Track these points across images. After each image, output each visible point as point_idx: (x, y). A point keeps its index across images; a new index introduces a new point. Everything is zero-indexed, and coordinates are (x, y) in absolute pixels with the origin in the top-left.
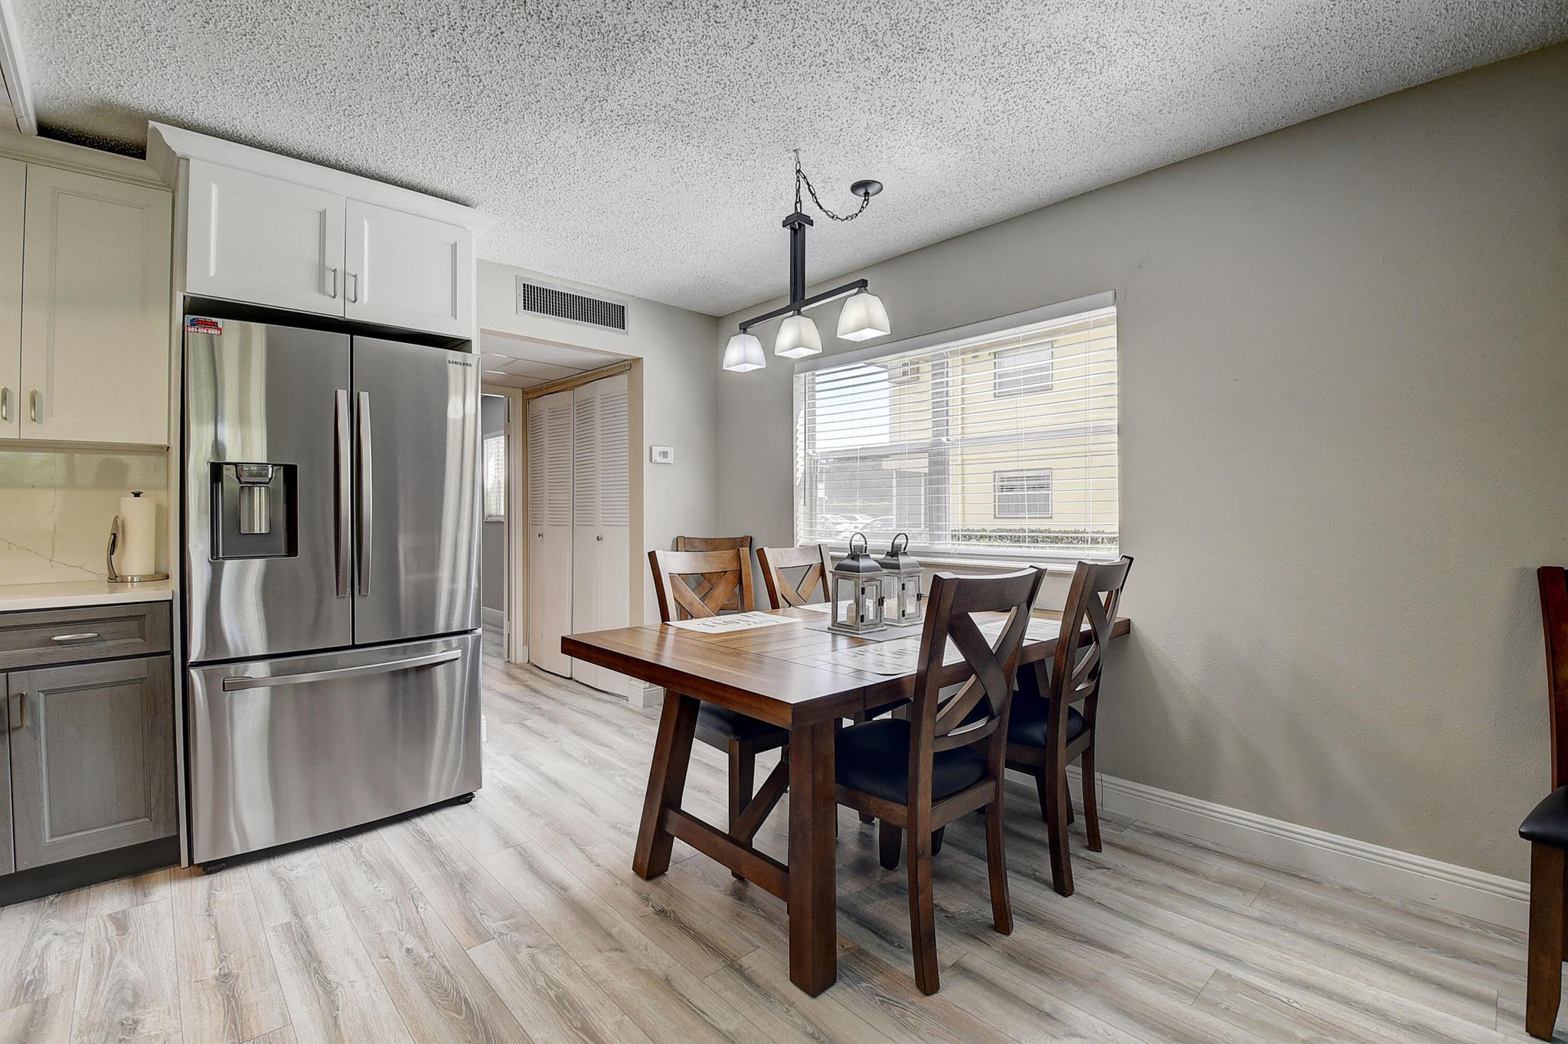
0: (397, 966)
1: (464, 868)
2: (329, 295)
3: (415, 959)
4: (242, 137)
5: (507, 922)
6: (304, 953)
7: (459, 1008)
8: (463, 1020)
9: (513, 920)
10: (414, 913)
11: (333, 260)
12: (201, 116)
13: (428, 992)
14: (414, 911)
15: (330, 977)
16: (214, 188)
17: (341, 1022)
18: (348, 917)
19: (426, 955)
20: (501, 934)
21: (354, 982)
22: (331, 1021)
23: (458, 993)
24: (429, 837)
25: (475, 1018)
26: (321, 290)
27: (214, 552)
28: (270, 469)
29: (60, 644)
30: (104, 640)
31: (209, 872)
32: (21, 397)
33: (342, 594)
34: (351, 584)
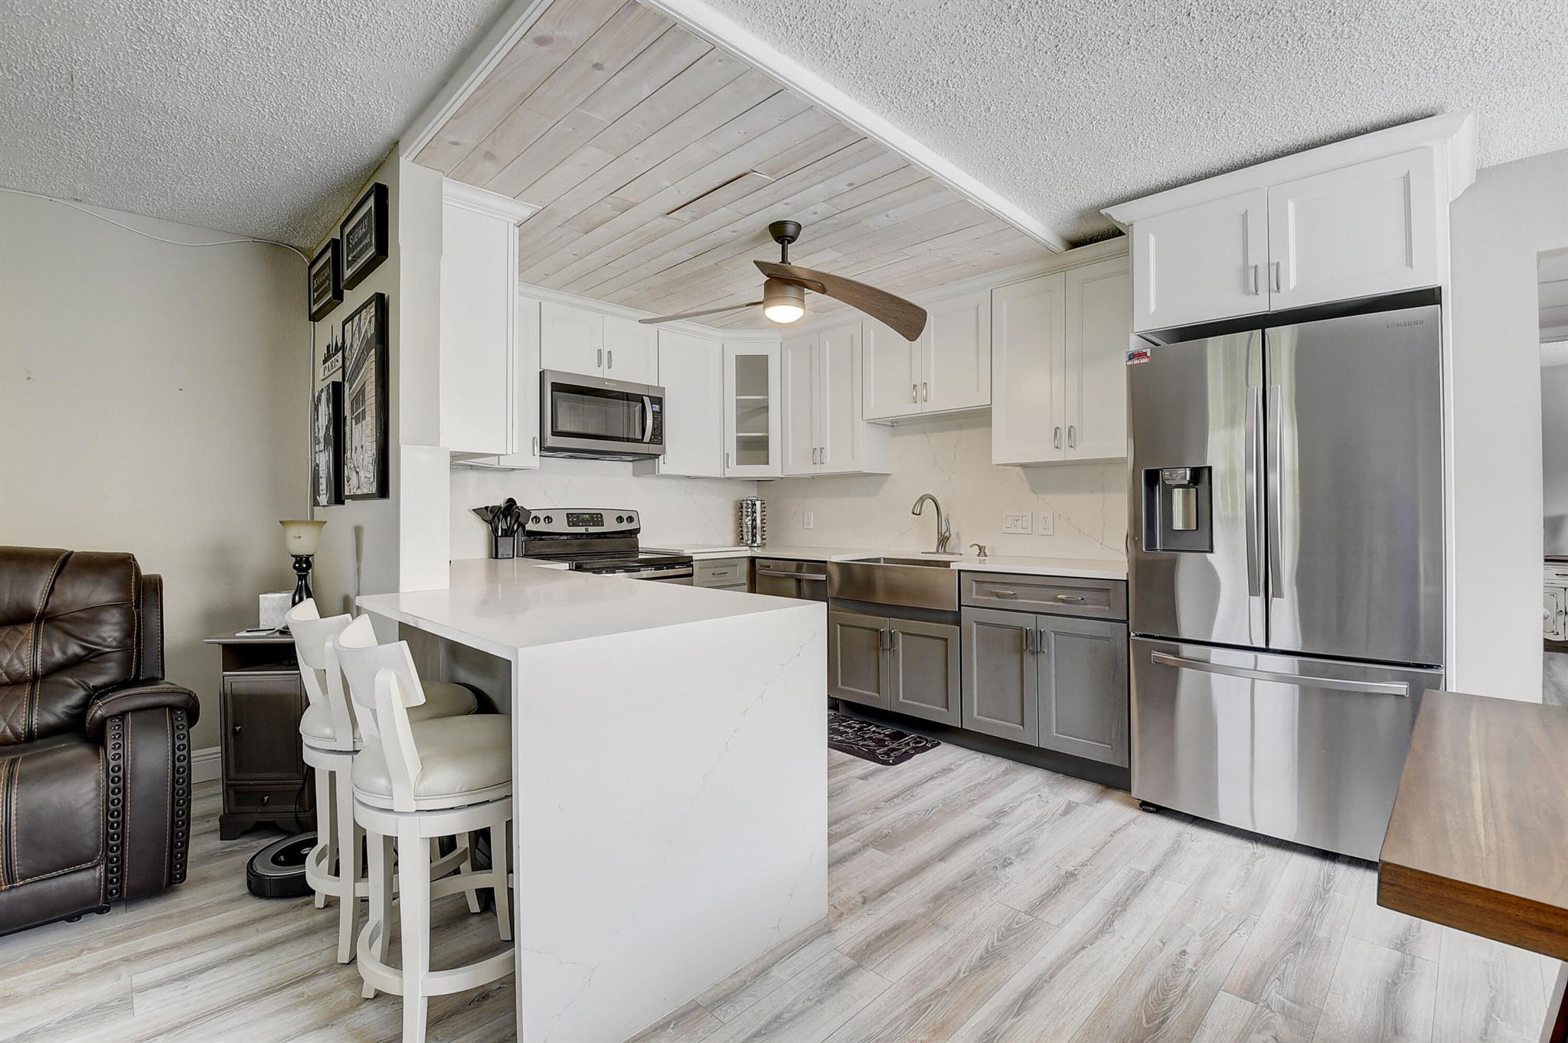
0: (1161, 955)
1: (1322, 934)
2: (1252, 293)
3: (1178, 961)
4: (1170, 183)
5: (1288, 1003)
6: (1125, 897)
7: (1153, 1019)
8: (1144, 1028)
9: (1297, 1007)
10: (1228, 932)
11: (1257, 257)
12: (1131, 187)
13: (1152, 988)
14: (1231, 931)
15: (1116, 923)
16: (1152, 239)
17: (1082, 953)
18: (1180, 898)
19: (1189, 966)
20: (1268, 1006)
21: (1123, 938)
22: (1079, 947)
23: (1170, 1009)
24: (1331, 888)
25: (1152, 1036)
26: (1246, 291)
27: (1151, 544)
28: (1188, 472)
29: (1062, 601)
30: (1087, 604)
31: (1144, 810)
32: (1064, 433)
33: (1253, 592)
34: (1264, 584)
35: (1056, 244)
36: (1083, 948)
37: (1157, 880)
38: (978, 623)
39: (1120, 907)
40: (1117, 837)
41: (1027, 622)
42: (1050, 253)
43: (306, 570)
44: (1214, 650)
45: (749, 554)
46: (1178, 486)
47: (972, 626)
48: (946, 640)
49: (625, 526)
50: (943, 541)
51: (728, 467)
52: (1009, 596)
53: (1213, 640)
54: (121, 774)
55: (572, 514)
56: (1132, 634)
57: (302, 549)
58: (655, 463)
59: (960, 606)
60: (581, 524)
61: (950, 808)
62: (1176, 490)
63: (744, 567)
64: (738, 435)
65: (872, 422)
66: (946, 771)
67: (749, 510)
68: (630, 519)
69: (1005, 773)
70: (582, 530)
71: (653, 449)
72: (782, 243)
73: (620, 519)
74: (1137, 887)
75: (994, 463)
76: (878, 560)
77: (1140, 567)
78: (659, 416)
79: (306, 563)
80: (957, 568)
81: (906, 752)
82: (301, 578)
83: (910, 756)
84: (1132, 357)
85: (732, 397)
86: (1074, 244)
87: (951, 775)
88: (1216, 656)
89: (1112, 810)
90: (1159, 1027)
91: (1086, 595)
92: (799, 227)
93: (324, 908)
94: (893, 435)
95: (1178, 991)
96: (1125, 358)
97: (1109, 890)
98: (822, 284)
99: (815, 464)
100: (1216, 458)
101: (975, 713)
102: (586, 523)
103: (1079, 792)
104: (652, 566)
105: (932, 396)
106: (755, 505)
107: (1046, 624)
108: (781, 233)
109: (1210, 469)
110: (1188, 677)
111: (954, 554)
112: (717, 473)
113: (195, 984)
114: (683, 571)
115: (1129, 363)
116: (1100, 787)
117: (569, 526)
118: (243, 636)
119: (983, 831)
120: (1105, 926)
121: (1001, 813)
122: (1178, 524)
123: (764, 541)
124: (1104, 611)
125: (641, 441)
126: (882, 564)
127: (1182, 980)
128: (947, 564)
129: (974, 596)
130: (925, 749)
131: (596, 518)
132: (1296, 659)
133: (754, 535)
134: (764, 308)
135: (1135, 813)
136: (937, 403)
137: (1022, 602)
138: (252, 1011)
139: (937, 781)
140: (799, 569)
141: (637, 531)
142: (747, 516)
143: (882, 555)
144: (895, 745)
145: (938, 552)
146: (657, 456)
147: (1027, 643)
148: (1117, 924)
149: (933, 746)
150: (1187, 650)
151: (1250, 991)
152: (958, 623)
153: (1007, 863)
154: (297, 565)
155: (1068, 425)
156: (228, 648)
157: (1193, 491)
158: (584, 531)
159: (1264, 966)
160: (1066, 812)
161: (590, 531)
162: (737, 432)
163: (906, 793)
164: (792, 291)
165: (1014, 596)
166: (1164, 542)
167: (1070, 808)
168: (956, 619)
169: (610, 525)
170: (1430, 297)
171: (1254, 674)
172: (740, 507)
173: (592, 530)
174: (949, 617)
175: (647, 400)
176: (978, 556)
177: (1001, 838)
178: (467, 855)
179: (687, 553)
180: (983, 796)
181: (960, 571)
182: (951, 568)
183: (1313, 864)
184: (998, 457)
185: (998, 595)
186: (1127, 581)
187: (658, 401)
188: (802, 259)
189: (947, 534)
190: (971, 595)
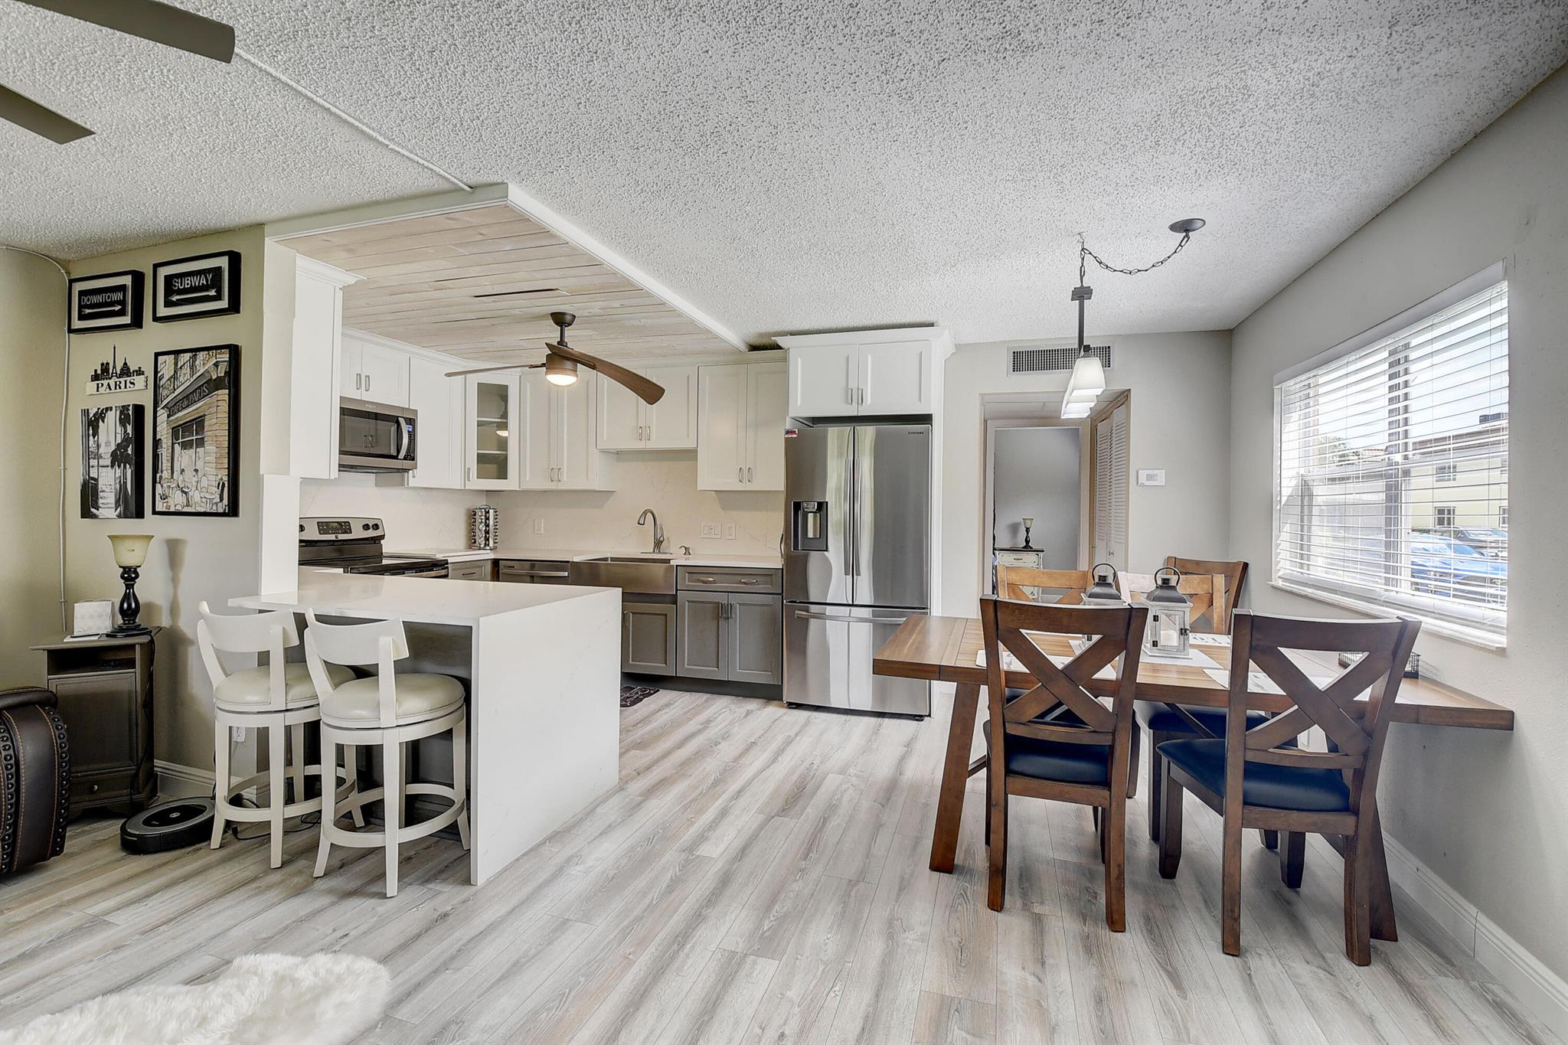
2: (850, 403)
11: (852, 383)
16: (799, 355)
18: (810, 743)
19: (815, 768)
26: (847, 402)
27: (796, 547)
28: (816, 503)
29: (744, 583)
30: (759, 585)
31: (790, 708)
32: (745, 471)
33: (847, 574)
34: (852, 568)
35: (743, 347)
36: (764, 770)
37: (798, 738)
38: (689, 602)
39: (781, 751)
40: (777, 722)
41: (722, 598)
42: (737, 351)
43: (134, 579)
44: (828, 607)
45: (492, 556)
46: (811, 512)
47: (684, 604)
48: (666, 615)
49: (371, 533)
50: (658, 543)
51: (469, 480)
52: (711, 582)
53: (828, 602)
54: (12, 762)
55: (321, 522)
56: (785, 601)
57: (130, 562)
58: (403, 477)
59: (677, 590)
60: (330, 532)
61: (675, 724)
62: (810, 514)
63: (489, 567)
64: (480, 452)
65: (605, 452)
66: (667, 705)
67: (483, 517)
68: (376, 527)
69: (707, 701)
70: (332, 537)
71: (407, 464)
72: (561, 326)
73: (366, 527)
74: (789, 742)
75: (698, 489)
76: (606, 559)
77: (789, 559)
78: (412, 436)
79: (134, 573)
80: (675, 564)
81: (637, 697)
82: (128, 587)
83: (641, 700)
84: (788, 432)
85: (473, 418)
86: (754, 348)
87: (672, 707)
88: (829, 610)
89: (773, 711)
90: (802, 791)
91: (759, 579)
92: (574, 317)
93: (220, 847)
94: (617, 461)
95: (810, 777)
96: (784, 432)
97: (774, 746)
98: (592, 363)
99: (552, 481)
100: (830, 498)
101: (686, 664)
102: (335, 531)
103: (753, 705)
104: (411, 569)
105: (653, 437)
106: (488, 512)
107: (734, 599)
108: (560, 320)
109: (827, 503)
110: (813, 624)
111: (666, 553)
112: (458, 485)
113: (152, 902)
114: (443, 572)
115: (786, 436)
116: (764, 701)
117: (320, 534)
118: (68, 641)
119: (699, 732)
120: (775, 760)
121: (708, 721)
122: (810, 535)
123: (496, 545)
124: (769, 588)
125: (396, 457)
126: (609, 562)
127: (812, 774)
128: (668, 561)
129: (687, 583)
130: (649, 695)
131: (344, 526)
132: (871, 609)
133: (487, 539)
134: (546, 373)
135: (785, 710)
136: (655, 444)
137: (719, 586)
138: (228, 900)
139: (664, 711)
140: (532, 567)
141: (382, 537)
142: (481, 522)
143: (609, 555)
144: (628, 695)
145: (654, 552)
146: (407, 470)
147: (722, 612)
148: (780, 758)
149: (655, 693)
150: (814, 609)
151: (842, 771)
152: (675, 603)
153: (717, 744)
154: (126, 575)
155: (748, 467)
156: (52, 653)
157: (818, 514)
158: (334, 539)
159: (847, 763)
160: (747, 715)
161: (340, 538)
162: (478, 449)
163: (645, 720)
164: (569, 364)
165: (714, 582)
166: (803, 545)
167: (748, 713)
168: (674, 600)
169: (358, 533)
170: (926, 419)
171: (850, 619)
172: (472, 515)
173: (342, 537)
174: (668, 599)
175: (402, 420)
176: (685, 554)
177: (712, 732)
178: (354, 785)
179: (440, 556)
180: (696, 714)
181: (677, 566)
182: (672, 564)
183: (873, 720)
184: (702, 485)
185: (703, 582)
186: (782, 569)
187: (411, 422)
188: (577, 340)
189: (661, 539)
190: (685, 582)
